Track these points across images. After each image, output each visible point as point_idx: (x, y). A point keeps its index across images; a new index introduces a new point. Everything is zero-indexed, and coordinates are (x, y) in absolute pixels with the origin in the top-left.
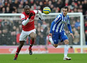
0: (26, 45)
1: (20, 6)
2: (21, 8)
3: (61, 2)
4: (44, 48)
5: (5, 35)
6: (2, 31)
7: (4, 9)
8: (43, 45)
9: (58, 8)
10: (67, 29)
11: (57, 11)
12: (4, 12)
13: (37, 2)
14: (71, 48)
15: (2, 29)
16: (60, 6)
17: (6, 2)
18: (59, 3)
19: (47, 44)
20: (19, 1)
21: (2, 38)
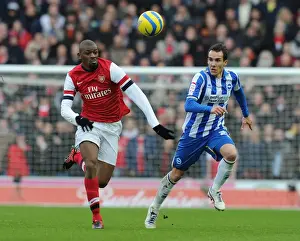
0: (137, 176)
1: (119, 40)
2: (122, 48)
3: (259, 32)
4: (198, 188)
5: (63, 139)
6: (55, 128)
7: (62, 50)
8: (194, 177)
9: (248, 51)
10: (278, 123)
11: (245, 60)
12: (62, 59)
13: (178, 29)
14: (293, 189)
15: (54, 118)
16: (257, 44)
17: (71, 27)
18: (251, 33)
19: (209, 175)
20: (116, 25)
21: (55, 149)
